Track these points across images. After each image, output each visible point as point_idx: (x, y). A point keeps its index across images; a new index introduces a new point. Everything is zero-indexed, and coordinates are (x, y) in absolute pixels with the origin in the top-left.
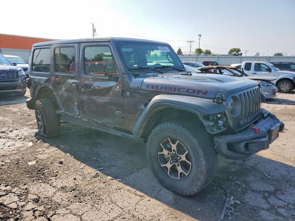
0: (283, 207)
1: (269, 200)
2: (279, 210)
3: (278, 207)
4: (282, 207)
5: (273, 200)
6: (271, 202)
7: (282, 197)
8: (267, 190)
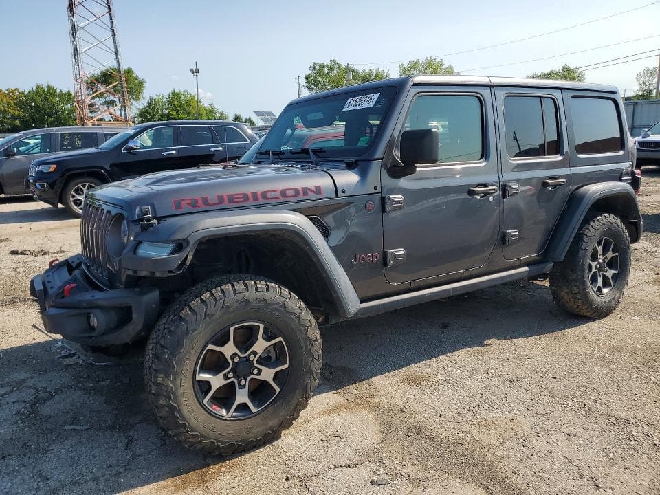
0: (5, 396)
1: (33, 391)
2: (8, 389)
3: (12, 391)
4: (6, 394)
5: (27, 394)
6: (28, 391)
7: (16, 407)
8: (49, 403)
